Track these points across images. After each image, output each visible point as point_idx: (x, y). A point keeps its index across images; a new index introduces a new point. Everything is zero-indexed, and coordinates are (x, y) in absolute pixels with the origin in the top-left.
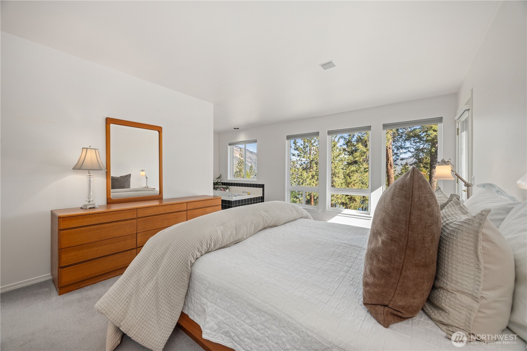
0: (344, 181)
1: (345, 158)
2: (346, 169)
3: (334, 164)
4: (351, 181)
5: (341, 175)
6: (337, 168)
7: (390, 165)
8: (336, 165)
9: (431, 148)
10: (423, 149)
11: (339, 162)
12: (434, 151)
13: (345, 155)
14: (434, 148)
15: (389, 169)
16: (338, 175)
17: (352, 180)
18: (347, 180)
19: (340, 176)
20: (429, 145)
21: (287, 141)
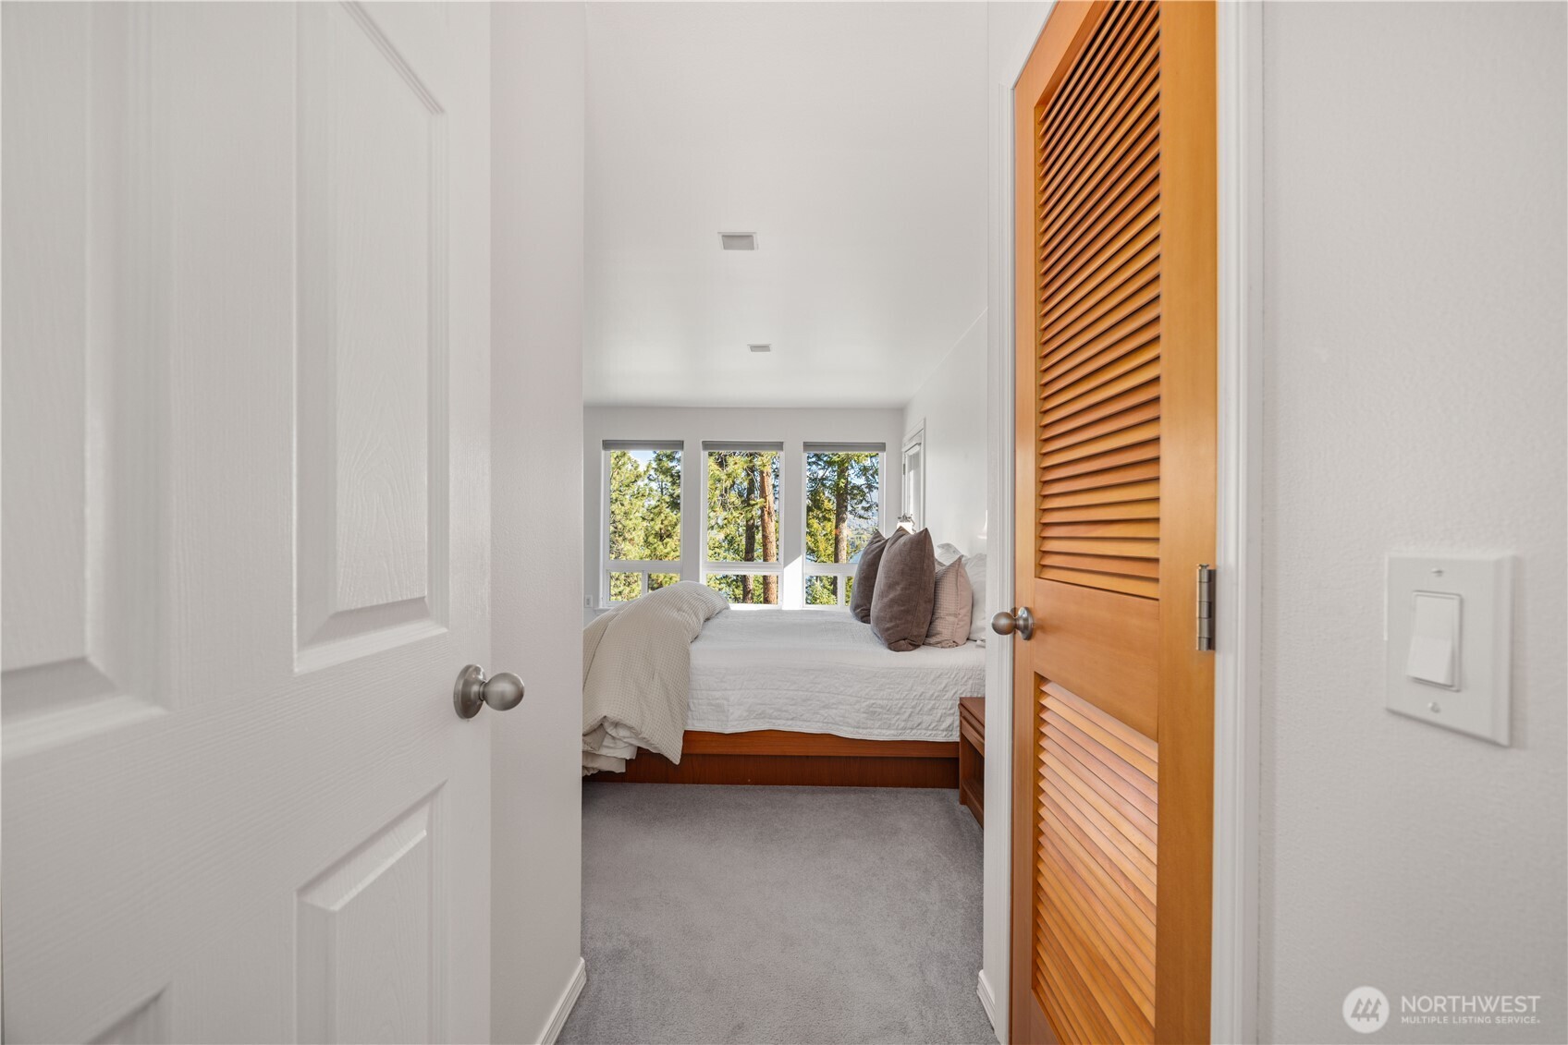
0: (647, 552)
1: (651, 490)
2: (652, 520)
3: (622, 505)
4: (666, 551)
5: (639, 536)
6: (631, 517)
7: (769, 513)
8: (627, 506)
9: (839, 478)
10: (822, 479)
11: (634, 501)
12: (843, 485)
13: (650, 480)
14: (843, 480)
15: (766, 521)
16: (631, 537)
17: (668, 549)
18: (655, 548)
19: (636, 538)
20: (834, 471)
21: (603, 452)
